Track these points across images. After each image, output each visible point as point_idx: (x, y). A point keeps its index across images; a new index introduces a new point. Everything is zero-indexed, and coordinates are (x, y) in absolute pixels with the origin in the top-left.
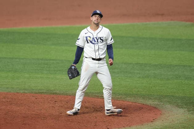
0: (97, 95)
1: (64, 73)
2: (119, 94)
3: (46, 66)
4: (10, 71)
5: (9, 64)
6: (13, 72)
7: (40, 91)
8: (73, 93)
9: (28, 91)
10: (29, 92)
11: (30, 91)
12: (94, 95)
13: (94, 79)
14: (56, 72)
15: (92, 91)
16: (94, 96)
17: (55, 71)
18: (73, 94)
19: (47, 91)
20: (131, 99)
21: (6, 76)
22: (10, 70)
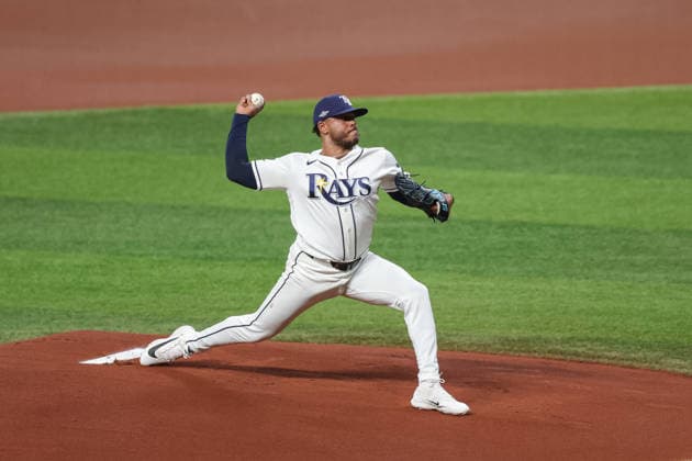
0: (559, 347)
1: (449, 267)
2: (642, 346)
3: (389, 240)
4: (256, 259)
5: (255, 233)
6: (265, 263)
7: (355, 334)
8: (474, 339)
9: (312, 335)
10: (316, 337)
11: (319, 334)
12: (550, 347)
13: (556, 289)
14: (422, 261)
15: (545, 334)
16: (549, 352)
17: (418, 258)
18: (472, 344)
19: (382, 331)
20: (683, 363)
21: (240, 277)
22: (258, 255)
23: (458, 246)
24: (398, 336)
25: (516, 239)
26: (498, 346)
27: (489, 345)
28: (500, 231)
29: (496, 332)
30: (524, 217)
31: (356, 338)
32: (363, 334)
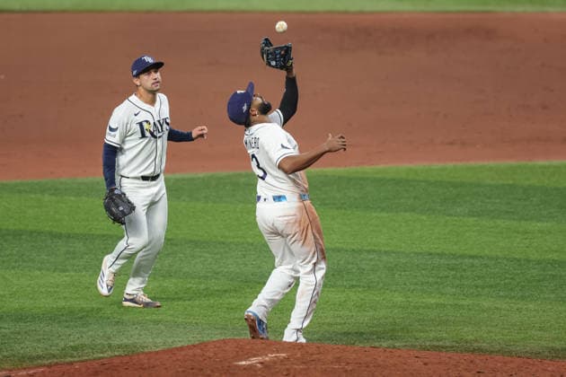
1: (501, 294)
3: (452, 273)
5: (350, 267)
6: (360, 290)
8: (527, 349)
9: (403, 344)
10: (406, 346)
11: (409, 344)
14: (480, 289)
17: (477, 287)
18: (526, 352)
19: (456, 342)
21: (343, 300)
23: (506, 278)
24: (469, 345)
25: (550, 273)
26: (546, 353)
27: (539, 353)
28: (536, 266)
29: (544, 343)
30: (555, 256)
31: (438, 346)
32: (441, 343)
